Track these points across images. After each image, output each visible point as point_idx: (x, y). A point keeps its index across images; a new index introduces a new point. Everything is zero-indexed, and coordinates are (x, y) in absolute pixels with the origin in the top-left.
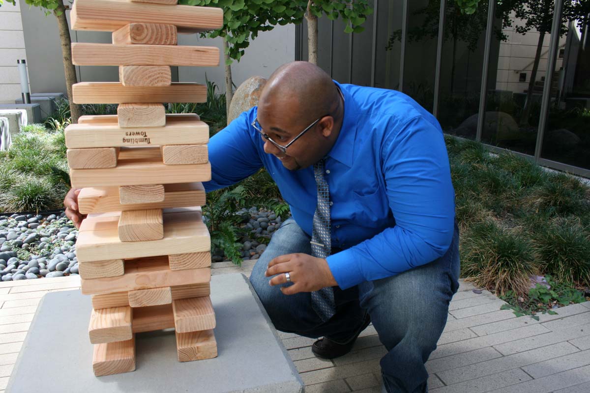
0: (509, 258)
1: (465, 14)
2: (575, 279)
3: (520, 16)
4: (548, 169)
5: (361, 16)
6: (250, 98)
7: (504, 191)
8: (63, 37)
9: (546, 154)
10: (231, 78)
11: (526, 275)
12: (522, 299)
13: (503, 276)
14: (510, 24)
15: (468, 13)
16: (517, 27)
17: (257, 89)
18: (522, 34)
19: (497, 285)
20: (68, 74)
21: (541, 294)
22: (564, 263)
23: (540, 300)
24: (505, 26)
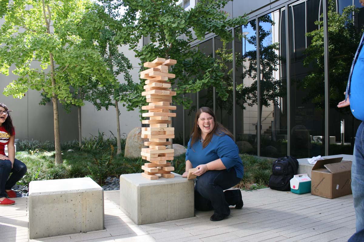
1: (223, 100)
2: (265, 184)
3: (249, 99)
4: (262, 159)
5: (189, 104)
6: (137, 136)
8: (55, 110)
9: (262, 155)
10: (120, 129)
11: (249, 183)
12: (248, 189)
14: (246, 102)
15: (224, 100)
16: (248, 103)
17: (140, 132)
18: (251, 106)
19: (240, 186)
20: (56, 126)
21: (254, 187)
22: (261, 179)
23: (254, 189)
24: (244, 102)
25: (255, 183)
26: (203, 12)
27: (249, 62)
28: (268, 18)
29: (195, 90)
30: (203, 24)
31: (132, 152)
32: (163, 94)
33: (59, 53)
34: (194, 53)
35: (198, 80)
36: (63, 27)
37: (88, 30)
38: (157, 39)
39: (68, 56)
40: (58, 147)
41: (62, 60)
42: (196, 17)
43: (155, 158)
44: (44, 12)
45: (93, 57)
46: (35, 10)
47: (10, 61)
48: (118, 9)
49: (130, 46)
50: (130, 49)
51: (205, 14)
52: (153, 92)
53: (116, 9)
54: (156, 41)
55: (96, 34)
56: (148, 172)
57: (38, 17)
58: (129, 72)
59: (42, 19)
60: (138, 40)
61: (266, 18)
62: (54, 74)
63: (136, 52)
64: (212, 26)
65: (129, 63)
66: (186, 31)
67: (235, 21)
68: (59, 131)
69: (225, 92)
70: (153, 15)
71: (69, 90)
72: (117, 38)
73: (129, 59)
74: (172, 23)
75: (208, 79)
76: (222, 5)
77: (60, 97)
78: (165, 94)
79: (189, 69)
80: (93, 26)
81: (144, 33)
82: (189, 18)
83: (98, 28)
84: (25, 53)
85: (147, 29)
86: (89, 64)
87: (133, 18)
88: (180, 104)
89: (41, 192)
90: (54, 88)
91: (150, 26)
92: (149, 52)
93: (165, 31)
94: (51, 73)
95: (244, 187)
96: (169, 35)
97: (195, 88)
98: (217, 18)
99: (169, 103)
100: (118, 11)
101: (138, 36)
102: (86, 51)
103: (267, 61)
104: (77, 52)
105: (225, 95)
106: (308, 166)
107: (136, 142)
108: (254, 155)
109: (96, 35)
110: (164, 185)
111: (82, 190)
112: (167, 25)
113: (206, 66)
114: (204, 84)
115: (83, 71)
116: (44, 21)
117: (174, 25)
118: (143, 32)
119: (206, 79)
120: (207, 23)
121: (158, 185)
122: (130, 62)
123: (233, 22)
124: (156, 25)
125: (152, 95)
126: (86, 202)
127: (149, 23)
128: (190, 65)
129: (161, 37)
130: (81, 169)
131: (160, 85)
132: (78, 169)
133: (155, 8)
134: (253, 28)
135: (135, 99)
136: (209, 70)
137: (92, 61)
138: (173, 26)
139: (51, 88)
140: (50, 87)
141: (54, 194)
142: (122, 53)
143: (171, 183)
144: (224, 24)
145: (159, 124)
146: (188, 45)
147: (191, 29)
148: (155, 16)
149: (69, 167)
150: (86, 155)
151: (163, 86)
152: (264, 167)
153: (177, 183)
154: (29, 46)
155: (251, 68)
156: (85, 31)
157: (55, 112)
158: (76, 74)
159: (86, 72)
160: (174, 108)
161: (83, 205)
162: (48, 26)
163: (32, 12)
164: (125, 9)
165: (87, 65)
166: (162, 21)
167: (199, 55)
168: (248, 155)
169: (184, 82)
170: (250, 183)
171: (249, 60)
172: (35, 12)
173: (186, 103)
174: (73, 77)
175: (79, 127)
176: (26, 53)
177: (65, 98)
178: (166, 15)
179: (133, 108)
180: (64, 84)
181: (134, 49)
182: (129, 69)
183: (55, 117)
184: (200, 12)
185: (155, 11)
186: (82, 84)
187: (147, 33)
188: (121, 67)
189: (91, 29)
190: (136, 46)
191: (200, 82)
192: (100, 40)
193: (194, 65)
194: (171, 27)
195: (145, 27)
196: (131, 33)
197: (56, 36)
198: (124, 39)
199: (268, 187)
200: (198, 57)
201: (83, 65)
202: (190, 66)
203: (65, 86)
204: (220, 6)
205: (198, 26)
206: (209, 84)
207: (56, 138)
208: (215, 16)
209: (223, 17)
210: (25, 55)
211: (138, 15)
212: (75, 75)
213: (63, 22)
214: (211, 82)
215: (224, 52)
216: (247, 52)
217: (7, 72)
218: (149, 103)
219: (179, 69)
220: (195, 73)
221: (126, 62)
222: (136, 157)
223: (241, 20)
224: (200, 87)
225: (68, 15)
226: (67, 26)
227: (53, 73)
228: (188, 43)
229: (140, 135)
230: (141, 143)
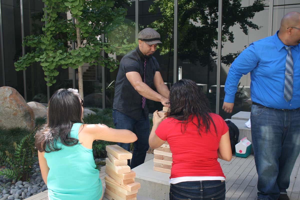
6: (8, 99)
31: (1, 121)
106: (246, 130)
107: (8, 107)
229: (13, 99)
230: (16, 108)
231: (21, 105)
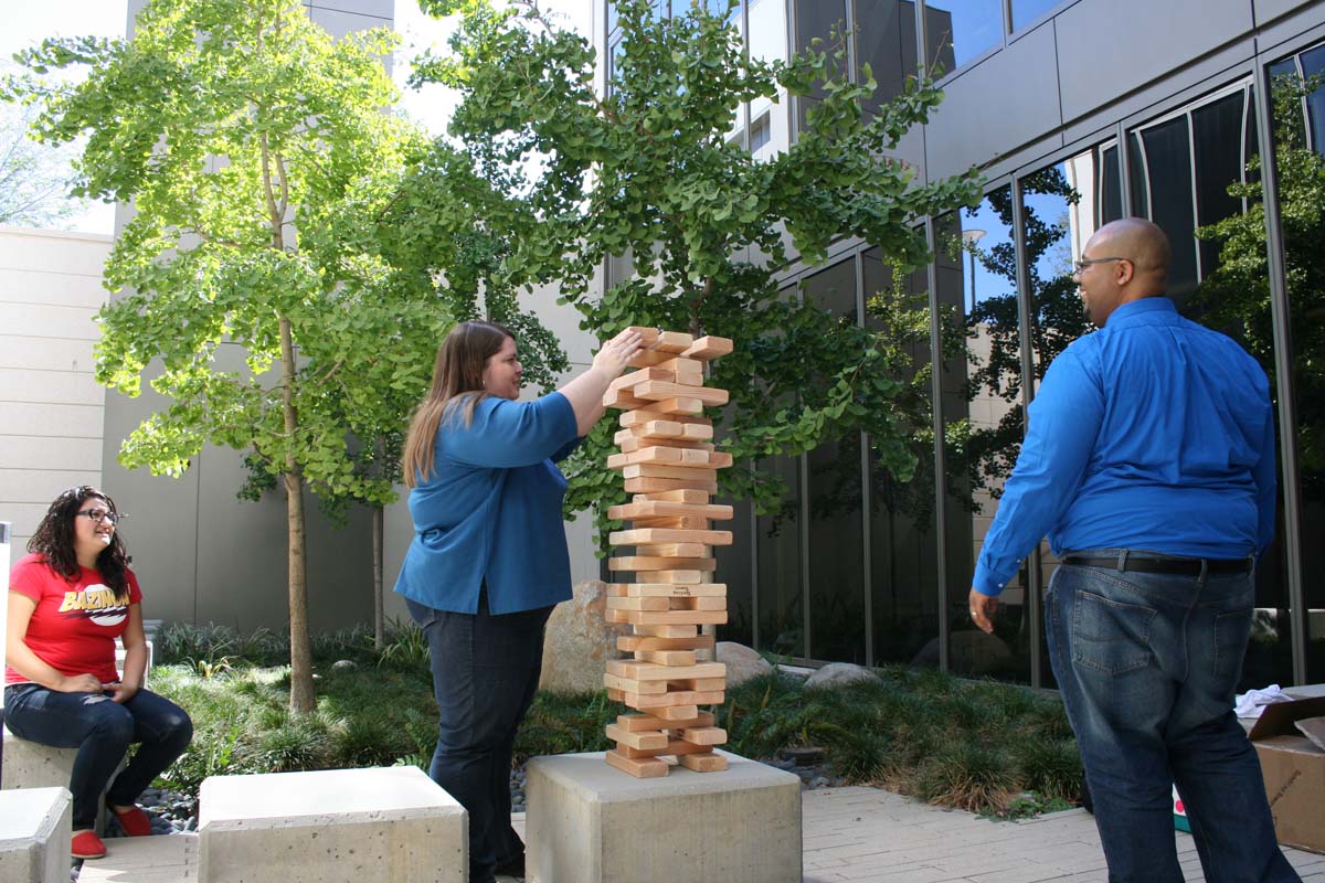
0: (982, 771)
1: (899, 481)
2: (1065, 793)
3: (992, 473)
4: (1050, 697)
5: (775, 495)
6: (585, 613)
7: (981, 723)
11: (1004, 788)
12: (1001, 814)
13: (976, 792)
15: (903, 481)
16: (990, 489)
17: (595, 599)
19: (970, 801)
20: (295, 574)
21: (1023, 806)
22: (1051, 776)
23: (1023, 812)
24: (975, 487)
25: (1026, 789)
26: (821, 164)
27: (991, 338)
28: (1052, 179)
29: (799, 443)
30: (821, 207)
31: (567, 673)
32: (684, 462)
33: (312, 316)
34: (792, 311)
35: (807, 408)
36: (330, 227)
37: (415, 238)
38: (657, 263)
39: (343, 326)
40: (301, 652)
41: (322, 342)
42: (796, 183)
43: (658, 695)
44: (267, 178)
45: (432, 329)
46: (235, 172)
47: (145, 346)
48: (521, 163)
49: (563, 291)
50: (560, 302)
51: (830, 174)
52: (650, 453)
53: (514, 162)
54: (655, 273)
55: (441, 248)
56: (632, 750)
57: (246, 195)
58: (557, 380)
59: (259, 200)
60: (591, 268)
61: (1048, 180)
62: (294, 391)
63: (583, 312)
64: (853, 212)
65: (557, 351)
66: (760, 232)
67: (935, 195)
68: (306, 594)
69: (904, 452)
70: (646, 178)
71: (345, 446)
72: (517, 263)
73: (555, 336)
74: (713, 207)
75: (844, 404)
76: (887, 140)
77: (311, 472)
78: (692, 462)
79: (774, 368)
80: (434, 223)
81: (612, 243)
82: (772, 189)
83: (451, 229)
84: (196, 318)
85: (624, 228)
86: (417, 355)
87: (573, 192)
88: (743, 495)
89: (241, 817)
90: (292, 440)
91: (633, 218)
92: (630, 309)
93: (687, 237)
94: (284, 387)
95: (986, 804)
96: (703, 250)
97: (798, 438)
98: (871, 185)
99: (705, 495)
100: (521, 167)
101: (590, 256)
102: (406, 309)
103: (1055, 333)
104: (375, 312)
105: (907, 462)
107: (581, 635)
108: (1018, 684)
109: (442, 252)
110: (690, 797)
111: (390, 812)
112: (695, 214)
113: (834, 356)
114: (829, 422)
115: (396, 380)
116: (263, 207)
117: (720, 215)
118: (608, 239)
119: (838, 403)
120: (836, 203)
121: (668, 798)
122: (560, 346)
123: (930, 197)
124: (654, 213)
125: (643, 465)
126: (405, 859)
127: (630, 209)
128: (777, 355)
129: (670, 258)
130: (384, 734)
131: (672, 429)
132: (372, 734)
133: (650, 156)
134: (1000, 214)
135: (580, 478)
136: (846, 371)
137: (426, 344)
138: (717, 218)
139: (280, 441)
140: (280, 435)
141: (289, 825)
142: (533, 313)
143: (715, 791)
144: (897, 206)
145: (672, 572)
146: (768, 283)
147: (779, 226)
148: (652, 182)
149: (341, 726)
150: (400, 681)
151: (683, 432)
152: (1058, 728)
153: (736, 792)
154: (213, 295)
155: (999, 360)
156: (404, 240)
157: (293, 525)
158: (371, 389)
159: (405, 384)
160: (726, 511)
161: (391, 869)
162: (278, 224)
163: (226, 178)
164: (543, 162)
165: (408, 358)
166: (675, 201)
167: (810, 320)
168: (995, 683)
169: (756, 416)
170: (1010, 791)
171: (991, 330)
172: (236, 178)
173: (765, 493)
174: (361, 400)
175: (377, 578)
176: (202, 319)
177: (329, 474)
178: (689, 179)
179: (572, 513)
180: (327, 426)
181: (577, 302)
182: (557, 372)
183: (294, 542)
184: (812, 164)
185: (650, 164)
186: (389, 426)
187: (623, 244)
188: (529, 364)
189: (427, 231)
190: (584, 289)
191: (816, 415)
192: (457, 270)
193: (794, 354)
194: (708, 220)
195: (617, 220)
196: (567, 245)
197: (303, 257)
198: (540, 265)
199: (1078, 806)
200: (807, 326)
201: (395, 358)
202: (777, 359)
203: (331, 432)
204: (880, 143)
205: (804, 216)
206: (850, 423)
207: (293, 620)
208: (864, 177)
209: (895, 183)
210: (195, 326)
211: (590, 179)
212: (368, 394)
213: (327, 209)
214: (855, 413)
215: (896, 304)
216: (983, 301)
217: (133, 383)
218: (633, 494)
219: (736, 368)
220: (797, 383)
221: (546, 346)
222: (582, 691)
223: (958, 188)
224: (817, 436)
225: (346, 186)
226: (342, 225)
227: (291, 387)
228: (767, 275)
229: (597, 612)
230: (598, 639)
231: (613, 629)
